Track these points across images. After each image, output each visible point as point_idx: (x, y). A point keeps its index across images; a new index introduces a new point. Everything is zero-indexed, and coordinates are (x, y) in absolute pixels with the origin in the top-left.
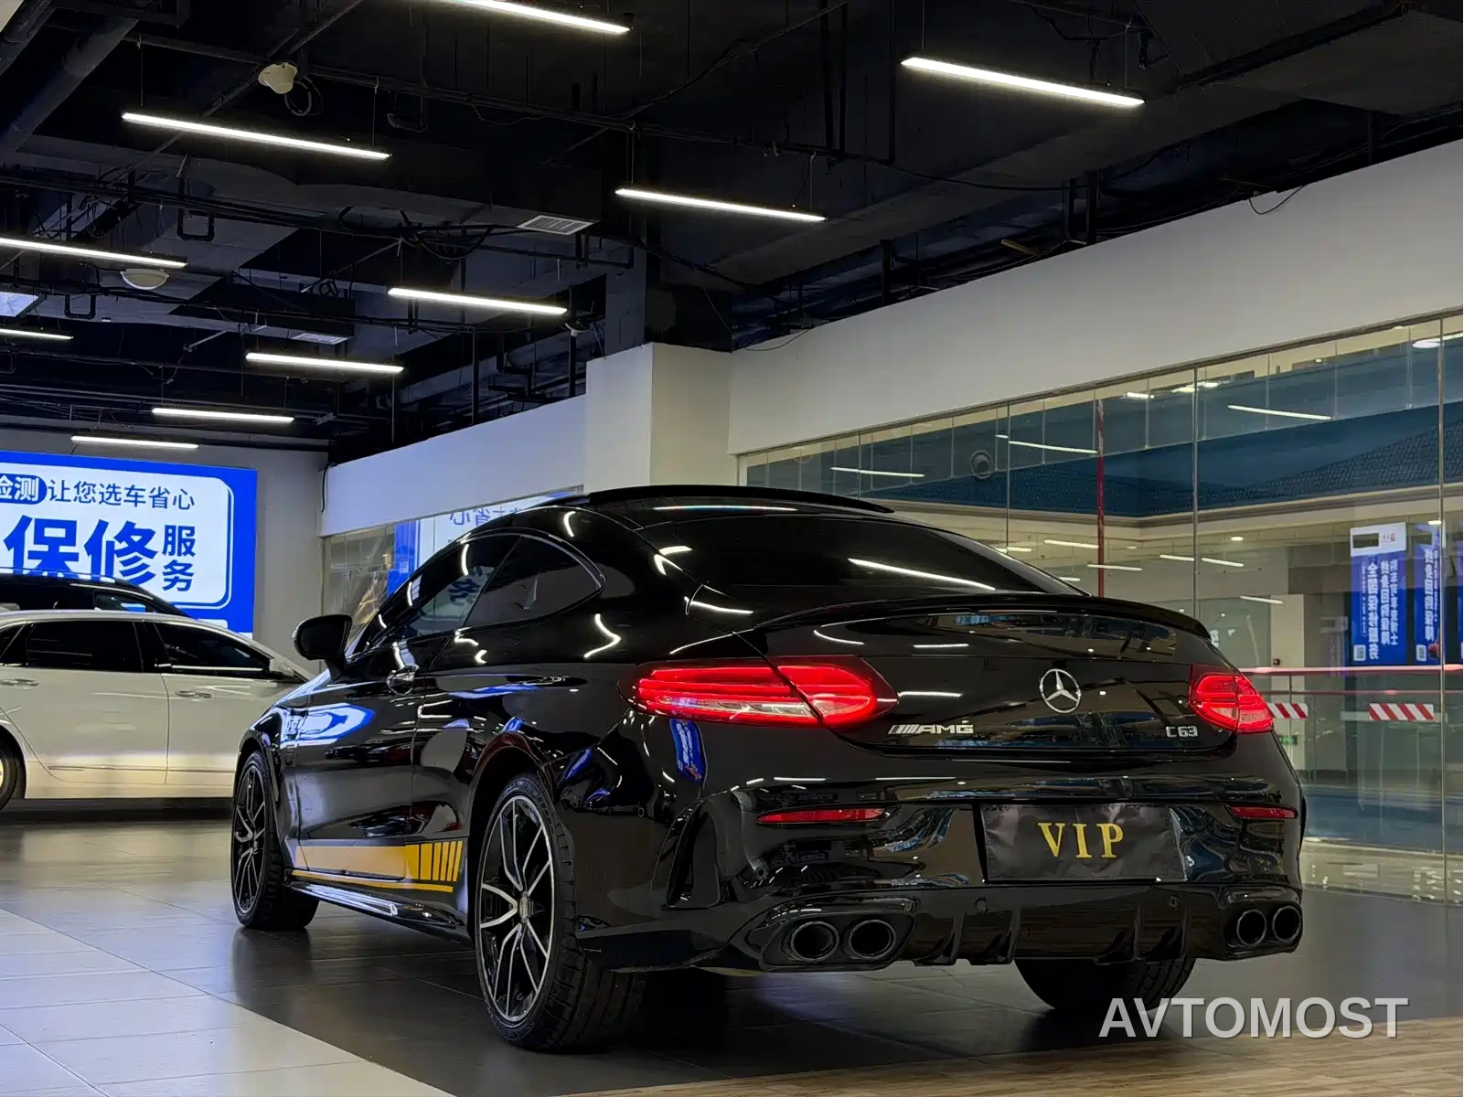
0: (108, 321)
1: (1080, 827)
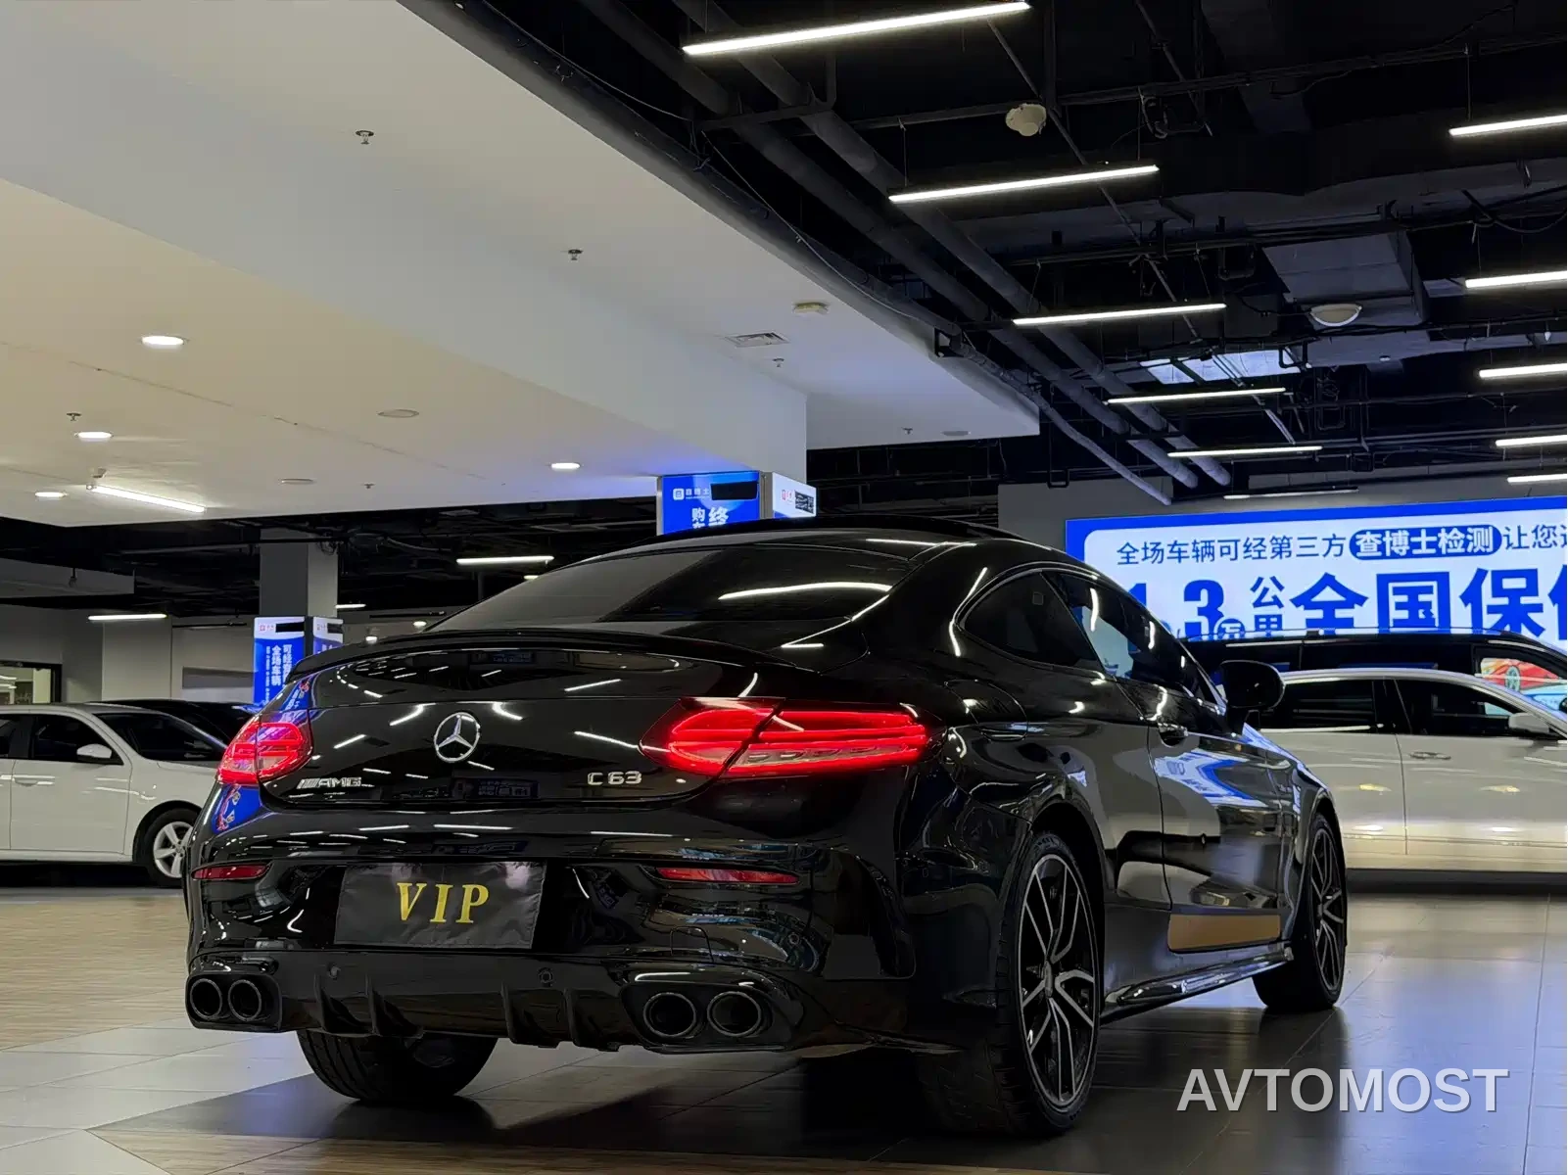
0: (1387, 359)
1: (443, 889)
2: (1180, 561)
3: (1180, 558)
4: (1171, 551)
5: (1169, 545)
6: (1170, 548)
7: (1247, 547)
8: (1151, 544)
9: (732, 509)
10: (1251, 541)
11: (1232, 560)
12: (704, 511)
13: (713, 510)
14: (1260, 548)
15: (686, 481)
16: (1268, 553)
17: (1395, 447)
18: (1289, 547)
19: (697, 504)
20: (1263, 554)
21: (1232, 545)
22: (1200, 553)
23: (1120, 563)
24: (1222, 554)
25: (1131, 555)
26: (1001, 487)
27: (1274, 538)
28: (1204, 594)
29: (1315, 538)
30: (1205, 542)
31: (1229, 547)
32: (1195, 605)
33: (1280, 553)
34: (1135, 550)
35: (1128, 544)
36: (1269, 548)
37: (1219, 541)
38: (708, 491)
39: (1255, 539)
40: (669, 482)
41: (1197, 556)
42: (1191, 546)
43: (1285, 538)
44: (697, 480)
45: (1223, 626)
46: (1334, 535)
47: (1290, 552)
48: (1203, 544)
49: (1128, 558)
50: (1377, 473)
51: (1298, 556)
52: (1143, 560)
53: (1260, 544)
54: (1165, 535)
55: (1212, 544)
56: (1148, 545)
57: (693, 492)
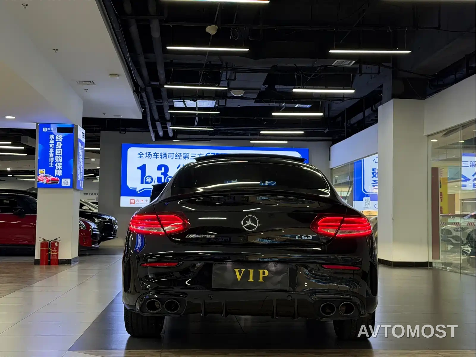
2: (156, 158)
3: (156, 157)
4: (154, 155)
5: (153, 153)
6: (154, 154)
7: (176, 155)
8: (148, 152)
9: (64, 136)
10: (177, 154)
11: (172, 159)
12: (54, 136)
13: (57, 136)
14: (180, 156)
15: (48, 125)
16: (182, 158)
17: (222, 130)
18: (188, 156)
19: (52, 133)
20: (181, 158)
21: (172, 154)
22: (162, 156)
23: (138, 158)
24: (169, 157)
25: (142, 155)
26: (101, 132)
27: (184, 153)
28: (163, 168)
29: (196, 154)
30: (164, 153)
31: (171, 155)
32: (160, 172)
33: (186, 158)
34: (143, 154)
35: (141, 152)
36: (183, 156)
37: (168, 153)
38: (56, 130)
39: (179, 153)
40: (41, 125)
41: (162, 157)
42: (160, 154)
43: (187, 153)
44: (52, 125)
45: (168, 178)
46: (201, 154)
47: (188, 158)
48: (164, 154)
49: (141, 156)
50: (216, 137)
51: (191, 159)
52: (145, 157)
53: (180, 155)
54: (153, 150)
55: (166, 154)
56: (147, 153)
57: (50, 129)
